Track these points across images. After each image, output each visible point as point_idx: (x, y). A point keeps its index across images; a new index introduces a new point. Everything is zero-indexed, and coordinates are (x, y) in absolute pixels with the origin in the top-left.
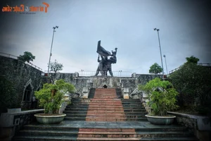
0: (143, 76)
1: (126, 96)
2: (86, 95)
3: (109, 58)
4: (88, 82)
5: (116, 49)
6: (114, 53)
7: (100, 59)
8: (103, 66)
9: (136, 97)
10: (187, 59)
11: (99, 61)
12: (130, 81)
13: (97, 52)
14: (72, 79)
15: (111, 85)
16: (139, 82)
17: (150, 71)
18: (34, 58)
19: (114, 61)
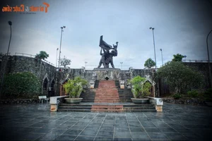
0: (137, 71)
1: (122, 86)
2: (92, 86)
3: (110, 51)
4: (93, 75)
5: (117, 43)
6: (116, 47)
7: (103, 52)
8: (105, 59)
9: (129, 87)
10: (174, 56)
11: (101, 54)
12: (127, 74)
13: (100, 46)
14: (80, 73)
15: (112, 77)
16: (134, 75)
17: (145, 65)
18: (48, 56)
19: (115, 54)
